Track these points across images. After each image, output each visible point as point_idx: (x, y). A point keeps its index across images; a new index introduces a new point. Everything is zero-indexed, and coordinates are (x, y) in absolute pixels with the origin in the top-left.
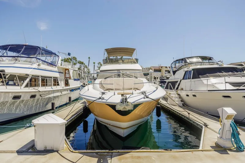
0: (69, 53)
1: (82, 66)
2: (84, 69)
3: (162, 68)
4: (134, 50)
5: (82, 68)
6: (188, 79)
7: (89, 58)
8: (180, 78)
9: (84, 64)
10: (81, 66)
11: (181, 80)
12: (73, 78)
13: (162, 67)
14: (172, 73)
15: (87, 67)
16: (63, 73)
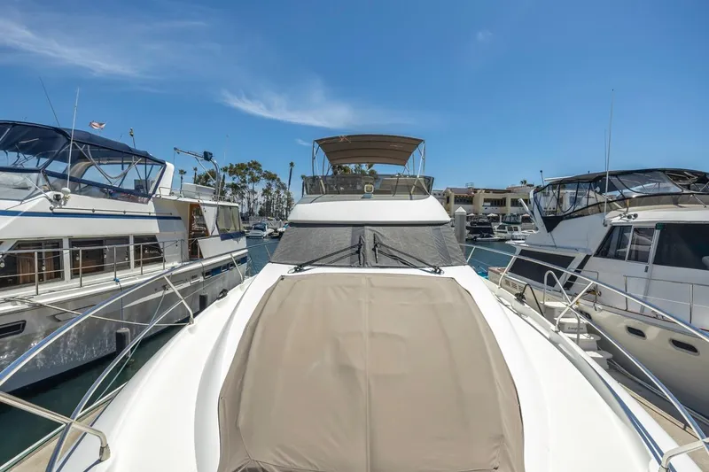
0: (205, 153)
1: (273, 184)
2: (278, 192)
3: (475, 192)
4: (415, 143)
5: (274, 189)
6: (629, 259)
7: (292, 164)
8: (585, 250)
9: (279, 180)
10: (270, 185)
11: (587, 257)
12: (216, 232)
13: (475, 190)
14: (538, 221)
15: (284, 188)
16: (179, 218)
